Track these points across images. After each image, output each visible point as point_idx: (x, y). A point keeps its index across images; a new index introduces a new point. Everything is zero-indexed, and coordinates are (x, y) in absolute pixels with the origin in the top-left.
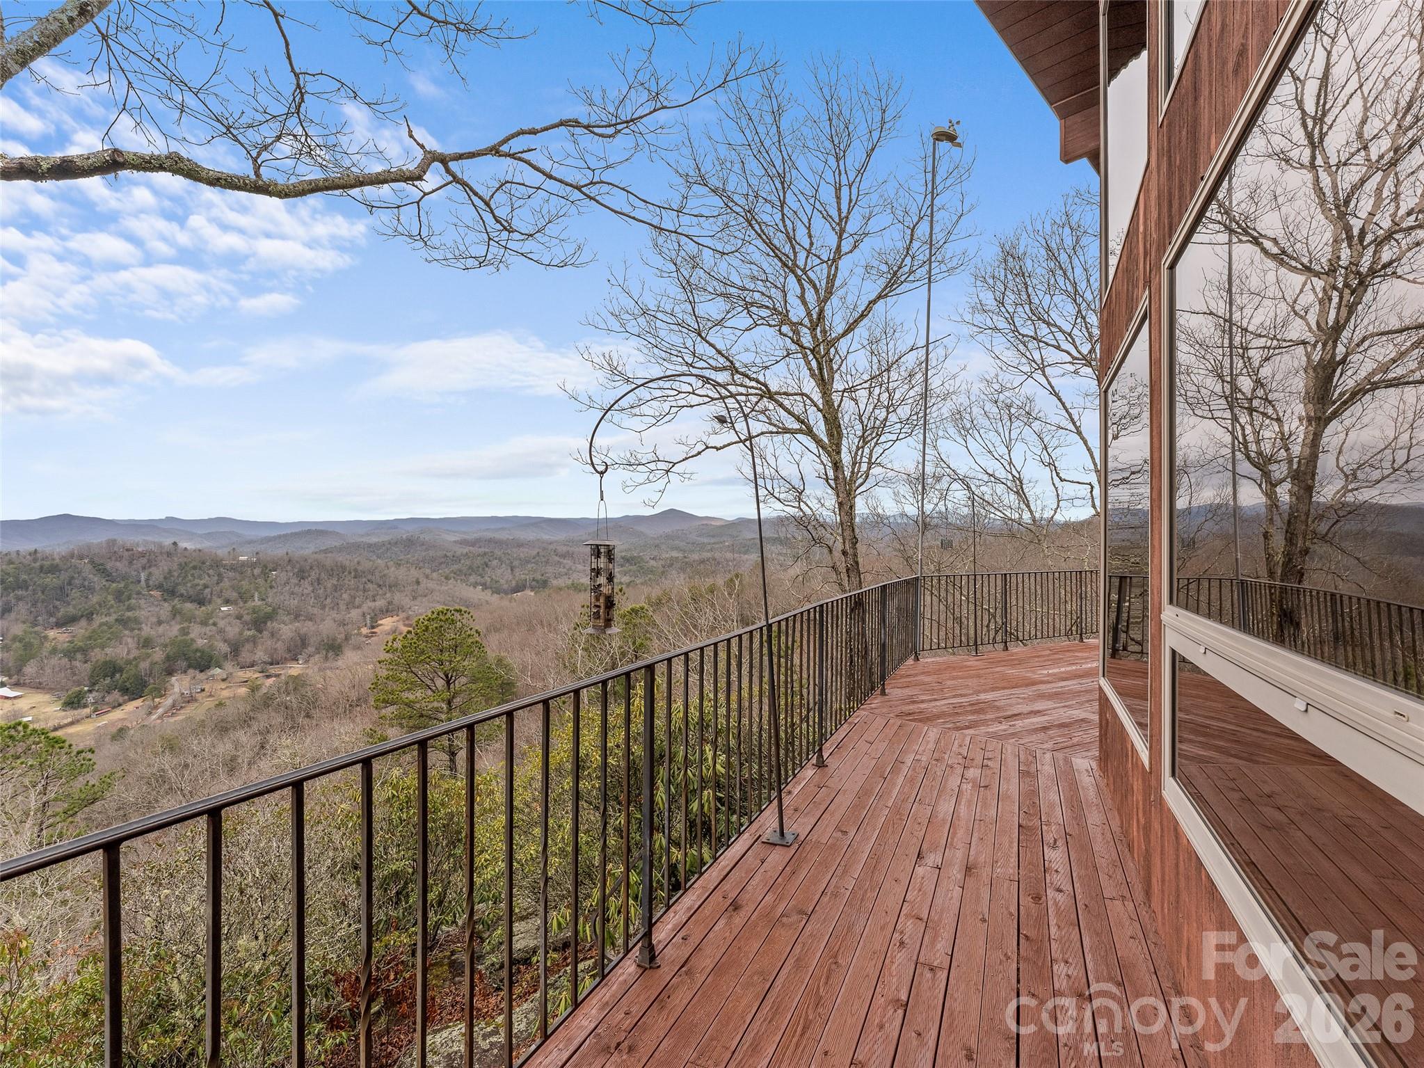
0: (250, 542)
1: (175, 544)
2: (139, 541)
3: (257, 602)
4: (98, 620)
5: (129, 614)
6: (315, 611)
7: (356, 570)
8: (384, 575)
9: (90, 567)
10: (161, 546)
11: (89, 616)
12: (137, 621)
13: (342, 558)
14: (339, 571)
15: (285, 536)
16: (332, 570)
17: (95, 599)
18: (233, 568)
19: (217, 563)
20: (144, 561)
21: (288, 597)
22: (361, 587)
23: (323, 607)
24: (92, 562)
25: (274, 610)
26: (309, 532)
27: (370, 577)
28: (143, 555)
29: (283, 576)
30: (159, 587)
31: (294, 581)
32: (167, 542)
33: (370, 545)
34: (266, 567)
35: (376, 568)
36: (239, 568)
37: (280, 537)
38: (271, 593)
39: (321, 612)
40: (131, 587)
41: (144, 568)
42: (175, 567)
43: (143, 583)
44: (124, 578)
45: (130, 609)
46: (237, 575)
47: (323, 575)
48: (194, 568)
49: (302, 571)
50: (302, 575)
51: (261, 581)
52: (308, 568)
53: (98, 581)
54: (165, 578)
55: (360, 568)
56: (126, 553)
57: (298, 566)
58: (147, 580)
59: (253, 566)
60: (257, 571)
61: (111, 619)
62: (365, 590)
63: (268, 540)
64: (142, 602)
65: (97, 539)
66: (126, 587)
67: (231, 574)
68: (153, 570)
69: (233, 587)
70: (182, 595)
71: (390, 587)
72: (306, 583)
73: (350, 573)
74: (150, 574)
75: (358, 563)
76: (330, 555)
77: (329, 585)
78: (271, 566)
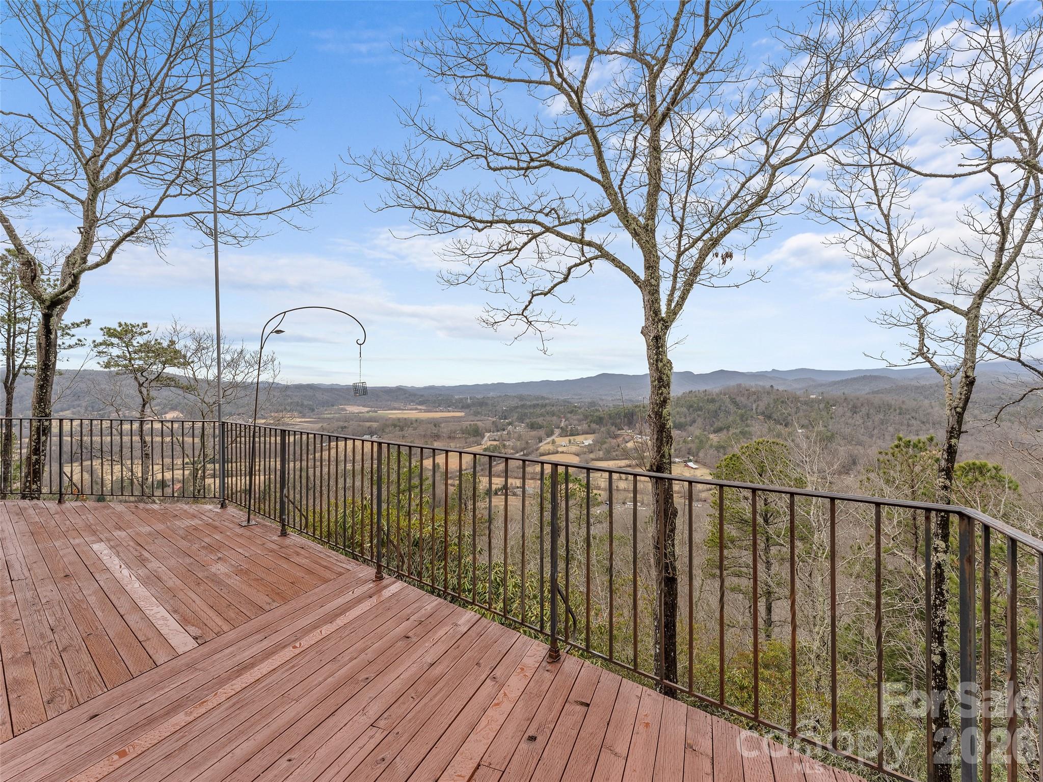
0: (821, 385)
1: (772, 386)
2: (752, 384)
3: (821, 428)
4: (732, 431)
5: (747, 429)
6: (865, 438)
7: (900, 408)
8: (928, 414)
9: (728, 400)
10: (764, 387)
11: (728, 428)
12: (750, 433)
13: (889, 398)
14: (886, 408)
15: (847, 380)
16: (880, 407)
17: (731, 419)
18: (806, 403)
19: (796, 399)
20: (755, 397)
21: (843, 426)
22: (906, 422)
23: (871, 436)
24: (730, 397)
25: (833, 435)
26: (864, 378)
27: (914, 414)
28: (754, 393)
29: (840, 410)
30: (763, 413)
31: (849, 414)
32: (767, 385)
33: (917, 388)
34: (829, 404)
35: (920, 407)
36: (809, 403)
37: (842, 381)
38: (831, 422)
39: (870, 440)
40: (748, 412)
41: (755, 402)
42: (772, 401)
43: (754, 410)
44: (745, 407)
45: (747, 426)
46: (809, 409)
47: (871, 411)
48: (782, 402)
49: (855, 407)
50: (855, 410)
51: (824, 413)
52: (859, 405)
53: (732, 408)
54: (766, 408)
55: (904, 407)
56: (746, 392)
57: (852, 403)
58: (756, 409)
59: (819, 402)
60: (822, 406)
61: (738, 431)
62: (908, 425)
63: (835, 383)
64: (753, 422)
65: (732, 383)
66: (745, 412)
67: (805, 407)
68: (760, 402)
69: (805, 416)
70: (775, 420)
71: (934, 424)
72: (857, 417)
73: (895, 410)
74: (758, 405)
75: (903, 402)
76: (881, 395)
77: (877, 419)
78: (831, 402)
